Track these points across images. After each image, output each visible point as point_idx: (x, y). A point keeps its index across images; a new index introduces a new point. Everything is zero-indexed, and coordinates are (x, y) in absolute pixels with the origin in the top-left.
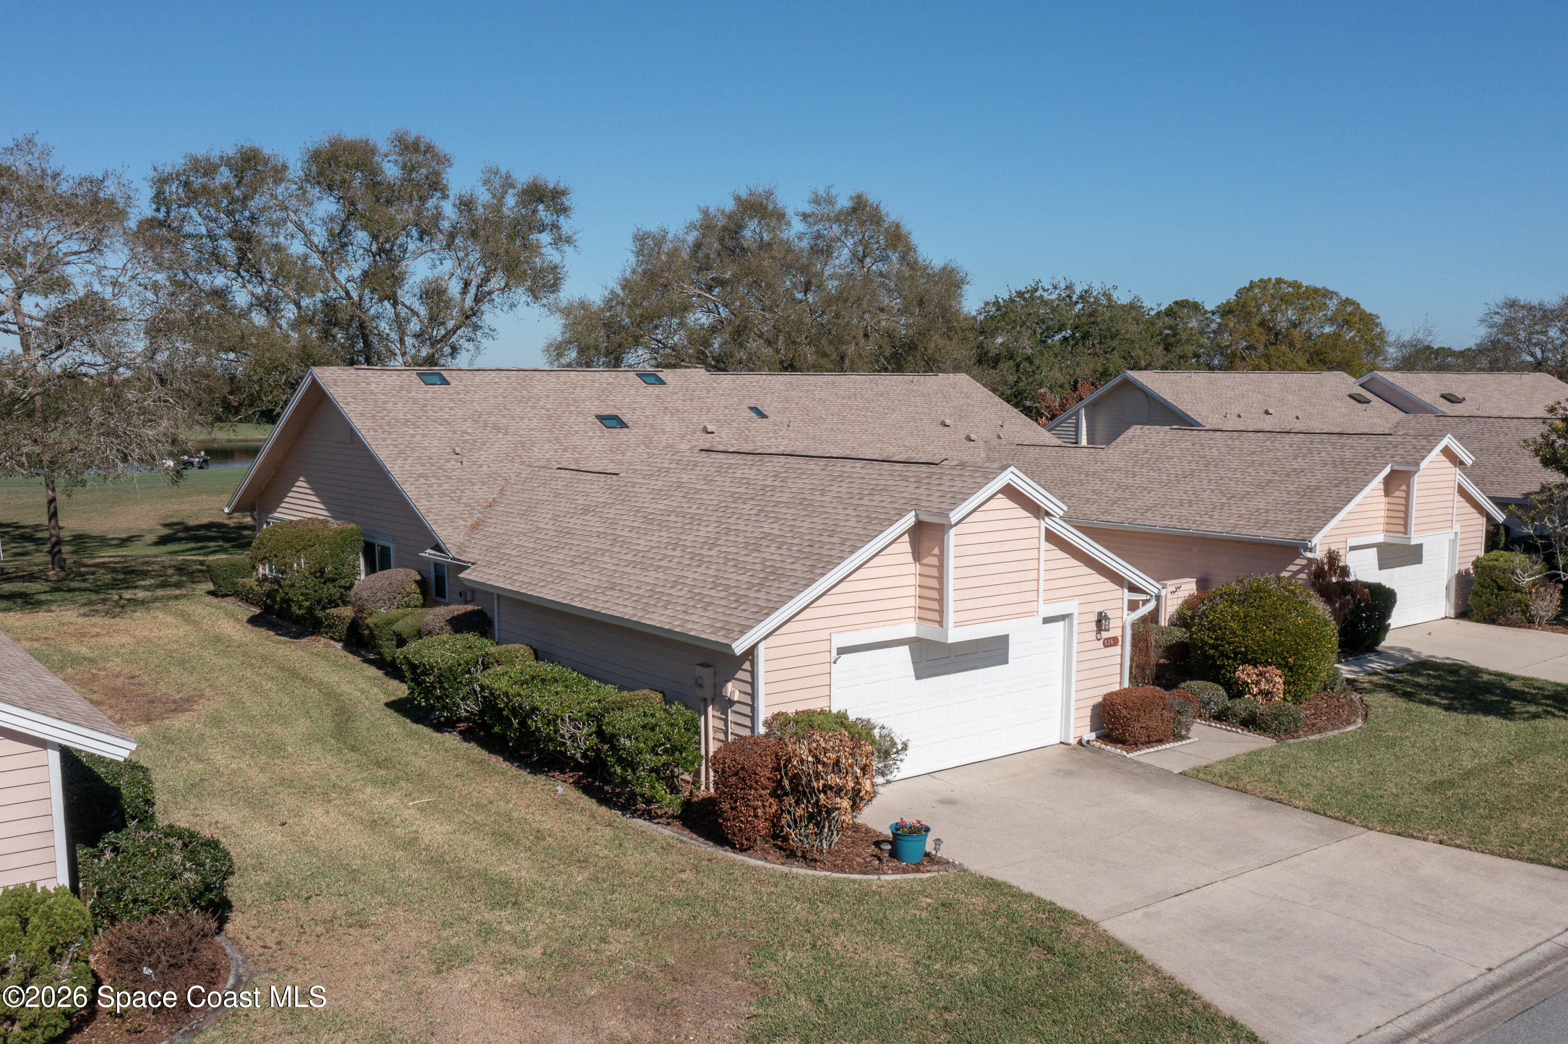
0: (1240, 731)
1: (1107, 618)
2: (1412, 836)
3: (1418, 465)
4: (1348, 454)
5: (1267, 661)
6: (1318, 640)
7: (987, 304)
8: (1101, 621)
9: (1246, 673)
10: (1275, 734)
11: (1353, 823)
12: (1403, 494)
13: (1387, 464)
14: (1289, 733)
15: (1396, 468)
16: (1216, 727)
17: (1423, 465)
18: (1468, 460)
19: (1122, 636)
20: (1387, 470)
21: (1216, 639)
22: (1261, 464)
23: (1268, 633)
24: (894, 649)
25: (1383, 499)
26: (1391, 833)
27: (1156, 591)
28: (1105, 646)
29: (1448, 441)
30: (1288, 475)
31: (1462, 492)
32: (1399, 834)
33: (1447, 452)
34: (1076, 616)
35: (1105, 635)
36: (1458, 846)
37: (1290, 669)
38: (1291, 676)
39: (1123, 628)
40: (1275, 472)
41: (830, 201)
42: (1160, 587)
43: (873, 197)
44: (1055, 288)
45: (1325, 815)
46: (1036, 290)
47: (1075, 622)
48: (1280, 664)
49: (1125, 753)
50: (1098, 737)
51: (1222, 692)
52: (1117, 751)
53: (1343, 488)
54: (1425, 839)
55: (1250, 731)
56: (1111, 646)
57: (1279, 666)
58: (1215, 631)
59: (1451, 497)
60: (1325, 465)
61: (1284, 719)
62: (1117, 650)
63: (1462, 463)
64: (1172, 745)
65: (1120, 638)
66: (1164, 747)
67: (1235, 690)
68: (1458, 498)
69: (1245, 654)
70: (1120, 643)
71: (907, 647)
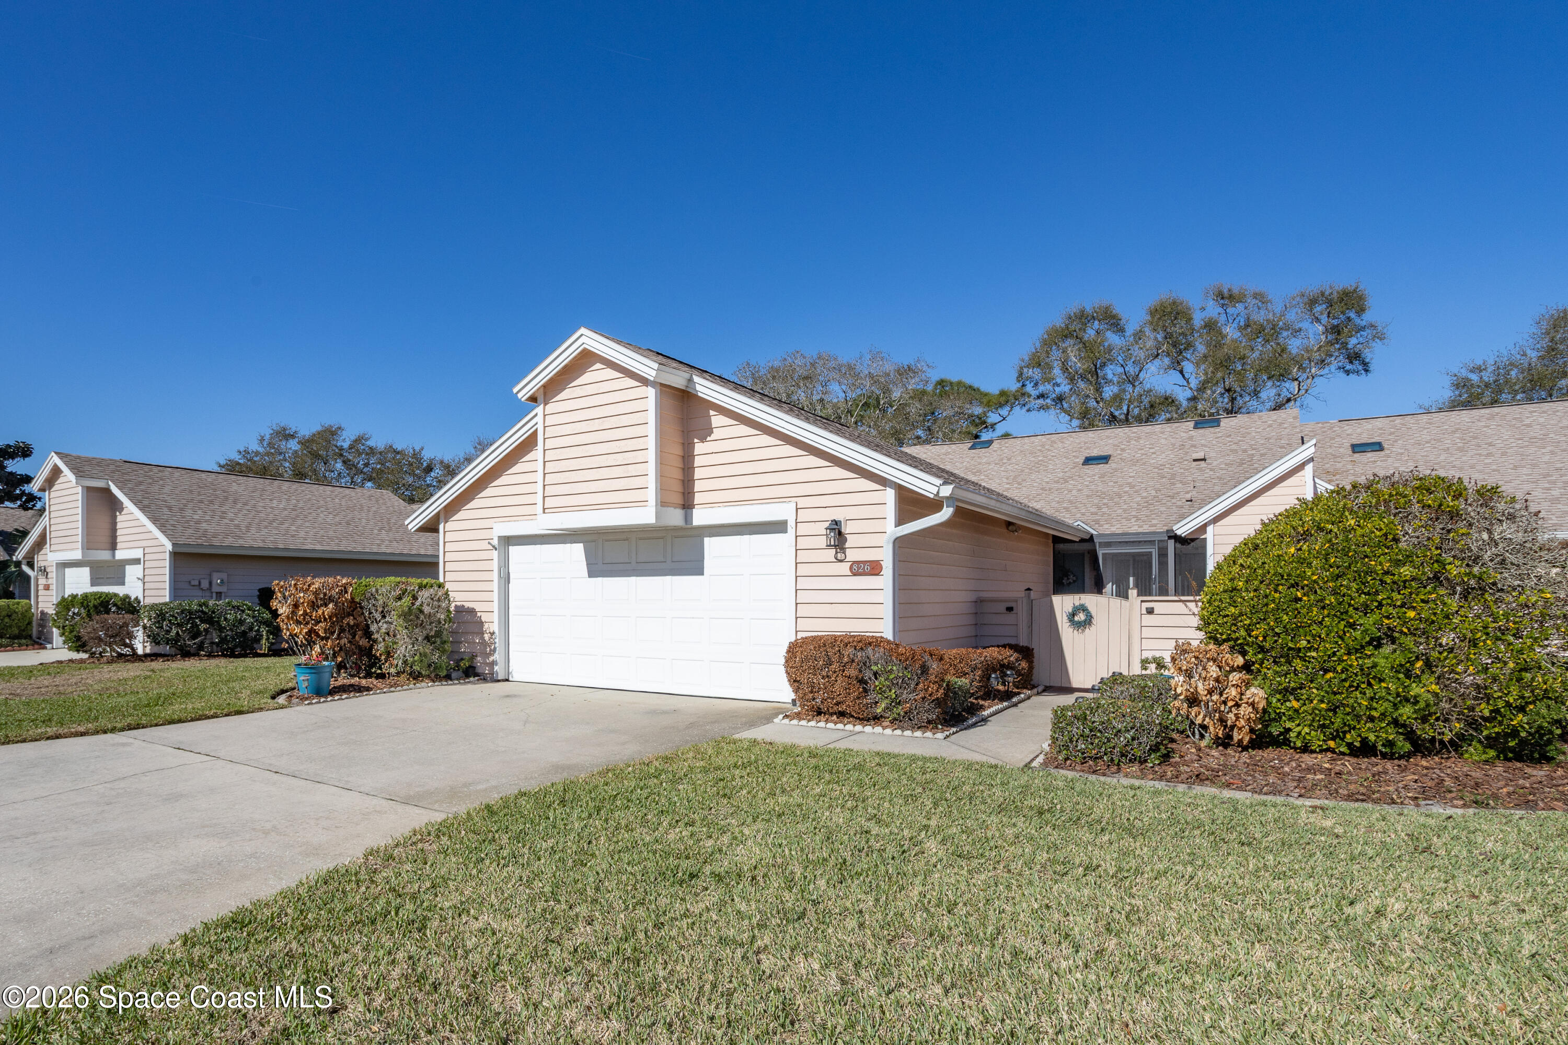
19: (885, 561)
28: (855, 575)
34: (791, 524)
35: (851, 555)
39: (885, 548)
47: (793, 533)
56: (864, 573)
62: (875, 581)
65: (878, 564)
70: (883, 571)
71: (581, 545)
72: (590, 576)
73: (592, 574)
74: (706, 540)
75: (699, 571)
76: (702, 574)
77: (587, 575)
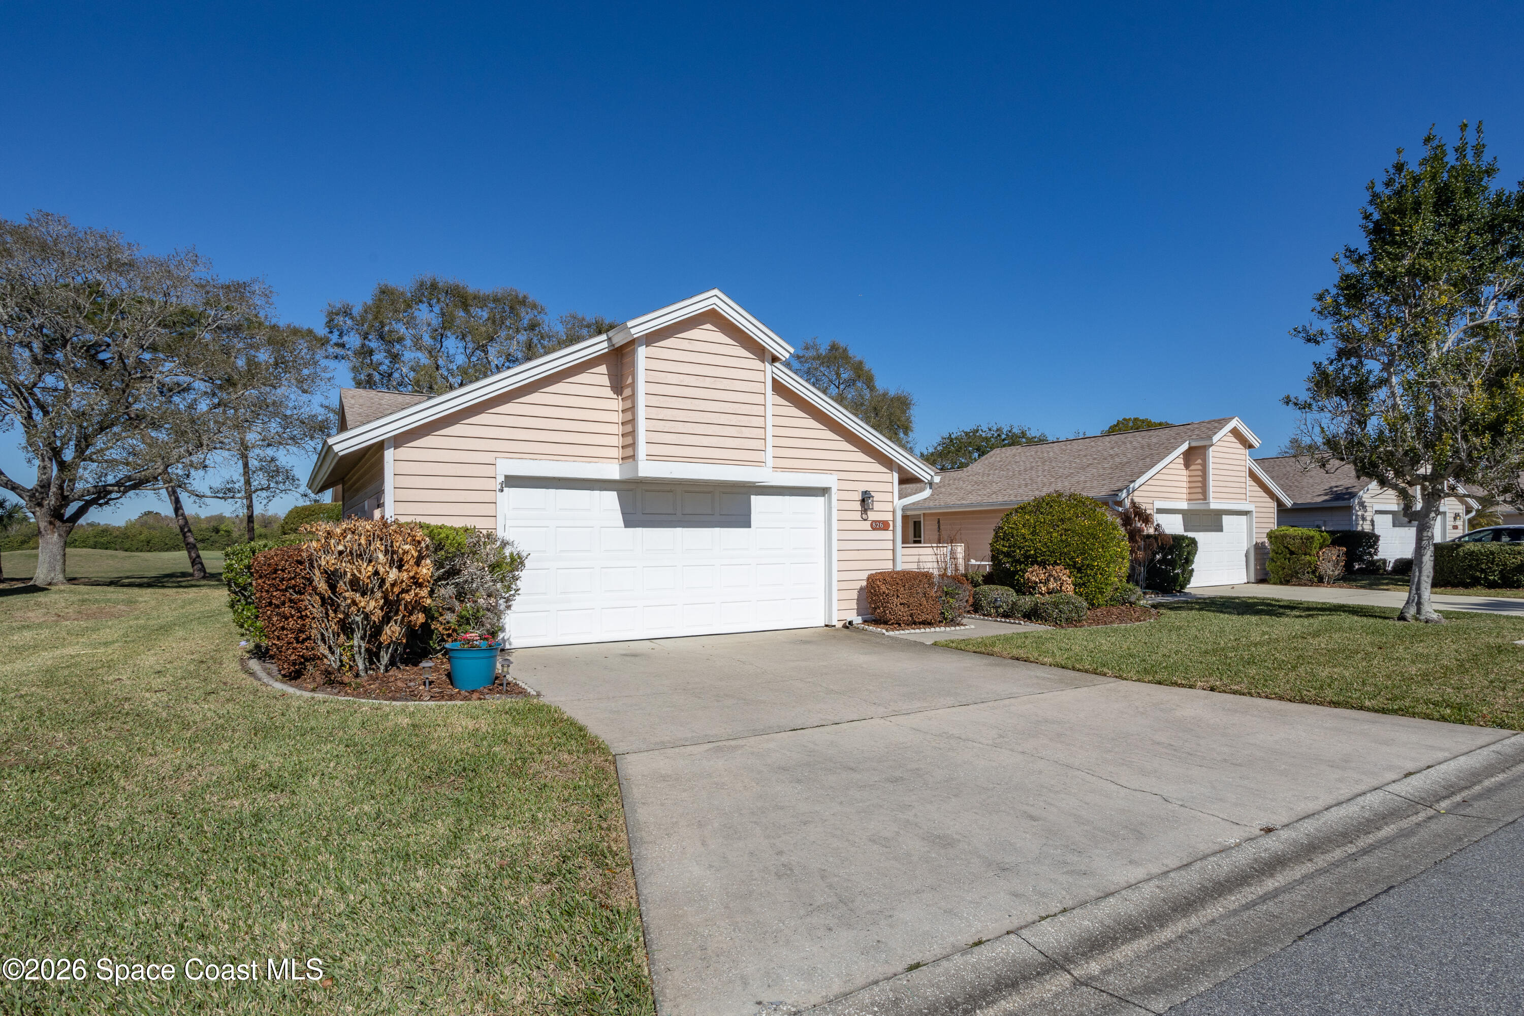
0: (1022, 622)
1: (871, 497)
2: (1175, 684)
3: (1210, 438)
4: (1154, 440)
5: (1055, 562)
6: (1105, 541)
7: (943, 438)
8: (866, 500)
9: (1034, 574)
10: (1056, 623)
11: (1105, 675)
12: (1199, 467)
13: (1185, 441)
14: (1071, 623)
15: (1194, 444)
16: (1001, 621)
17: (1215, 439)
18: (1256, 442)
19: (893, 521)
20: (1185, 447)
21: (1010, 547)
22: (1085, 456)
23: (1055, 535)
24: (597, 493)
25: (1185, 472)
26: (1149, 682)
27: (929, 478)
28: (874, 529)
29: (1234, 423)
30: (1105, 459)
31: (1252, 475)
32: (1160, 683)
33: (1235, 432)
34: (834, 491)
35: (872, 516)
36: (1235, 692)
37: (1079, 570)
38: (1081, 578)
39: (894, 512)
40: (1095, 459)
41: (815, 347)
42: (933, 474)
43: (842, 344)
44: (990, 430)
45: (1074, 669)
46: (977, 431)
47: (834, 497)
48: (1069, 565)
49: (884, 631)
50: (865, 621)
51: (1012, 591)
52: (880, 630)
53: (1148, 460)
54: (1191, 687)
55: (1032, 622)
56: (880, 529)
57: (1067, 566)
58: (1008, 540)
59: (1243, 480)
60: (1135, 449)
61: (1066, 608)
62: (888, 535)
63: (1251, 446)
64: (943, 629)
65: (891, 523)
66: (933, 629)
67: (1023, 588)
68: (1250, 482)
69: (1035, 557)
70: (891, 528)
71: (615, 493)
72: (626, 526)
73: (628, 523)
74: (753, 497)
75: (748, 524)
76: (750, 526)
77: (621, 523)
